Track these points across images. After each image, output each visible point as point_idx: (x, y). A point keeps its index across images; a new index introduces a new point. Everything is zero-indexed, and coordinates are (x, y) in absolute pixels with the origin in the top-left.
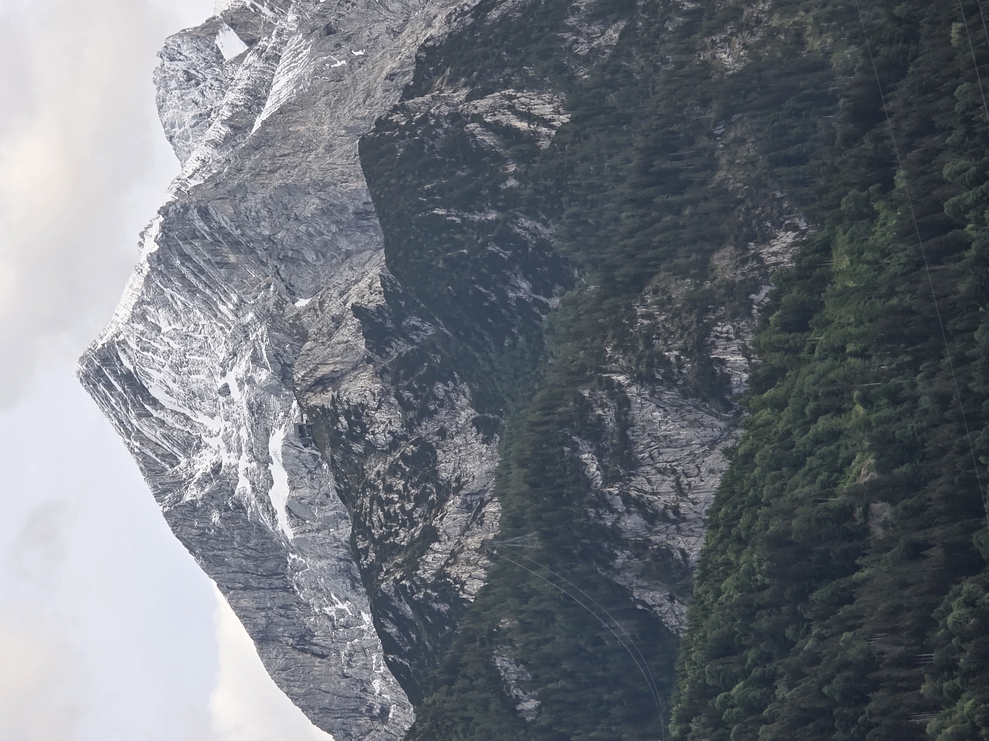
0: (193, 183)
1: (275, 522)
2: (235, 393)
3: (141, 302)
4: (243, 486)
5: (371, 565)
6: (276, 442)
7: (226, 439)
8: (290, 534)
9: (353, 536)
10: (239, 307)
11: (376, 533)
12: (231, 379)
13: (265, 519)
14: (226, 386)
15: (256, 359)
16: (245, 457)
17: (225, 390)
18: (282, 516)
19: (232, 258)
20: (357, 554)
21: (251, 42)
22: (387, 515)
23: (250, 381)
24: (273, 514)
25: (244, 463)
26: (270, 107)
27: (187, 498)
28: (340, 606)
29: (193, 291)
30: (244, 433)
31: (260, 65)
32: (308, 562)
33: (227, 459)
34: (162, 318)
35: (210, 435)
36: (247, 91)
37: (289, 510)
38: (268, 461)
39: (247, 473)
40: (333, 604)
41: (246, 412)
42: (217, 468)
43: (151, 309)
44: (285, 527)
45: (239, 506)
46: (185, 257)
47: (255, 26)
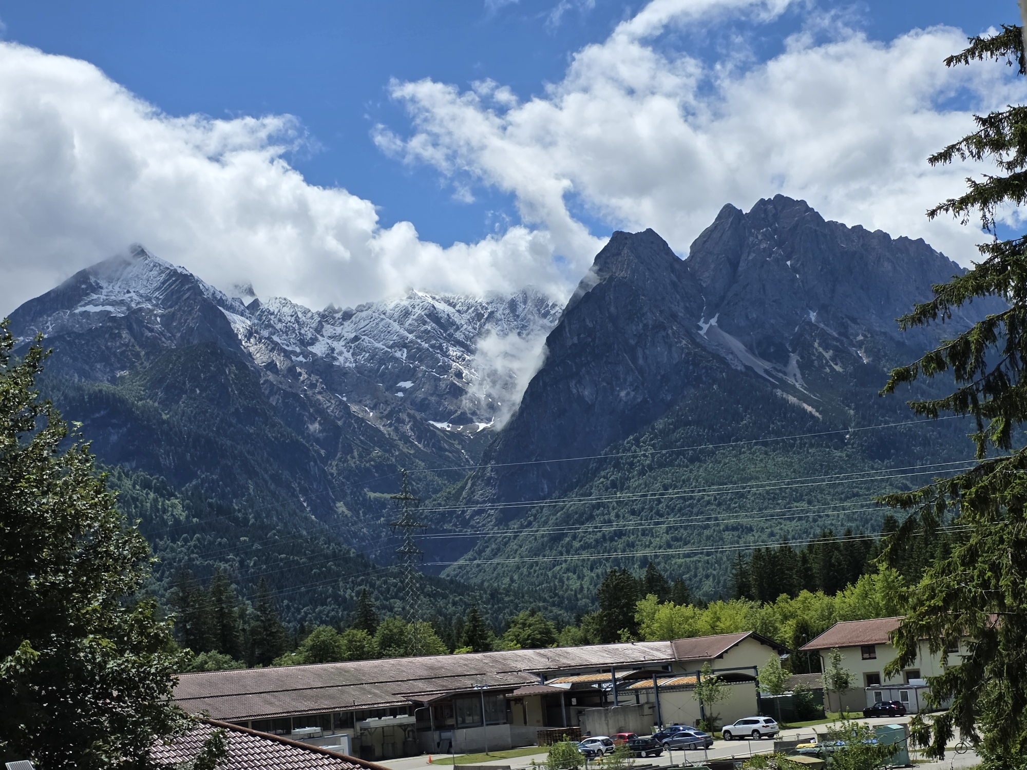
0: (201, 285)
1: (81, 306)
2: (128, 295)
3: (160, 265)
4: (95, 296)
5: (65, 338)
6: (109, 308)
7: (111, 291)
8: (77, 311)
9: (75, 333)
10: (157, 298)
11: (77, 341)
12: (132, 294)
13: (83, 303)
14: (130, 292)
15: (139, 303)
16: (105, 297)
17: (128, 292)
18: (83, 309)
19: (174, 297)
20: (69, 334)
21: (248, 308)
22: (83, 345)
23: (132, 301)
24: (84, 306)
25: (103, 297)
26: (226, 312)
27: (91, 277)
28: (50, 327)
29: (163, 283)
30: (113, 297)
31: (240, 310)
32: (67, 317)
33: (104, 291)
34: (155, 273)
35: (113, 286)
36: (231, 305)
37: (85, 311)
38: (103, 306)
39: (99, 298)
40: (51, 325)
41: (121, 299)
42: (101, 288)
43: (158, 269)
44: (79, 310)
45: (87, 294)
46: (175, 281)
47: (253, 309)
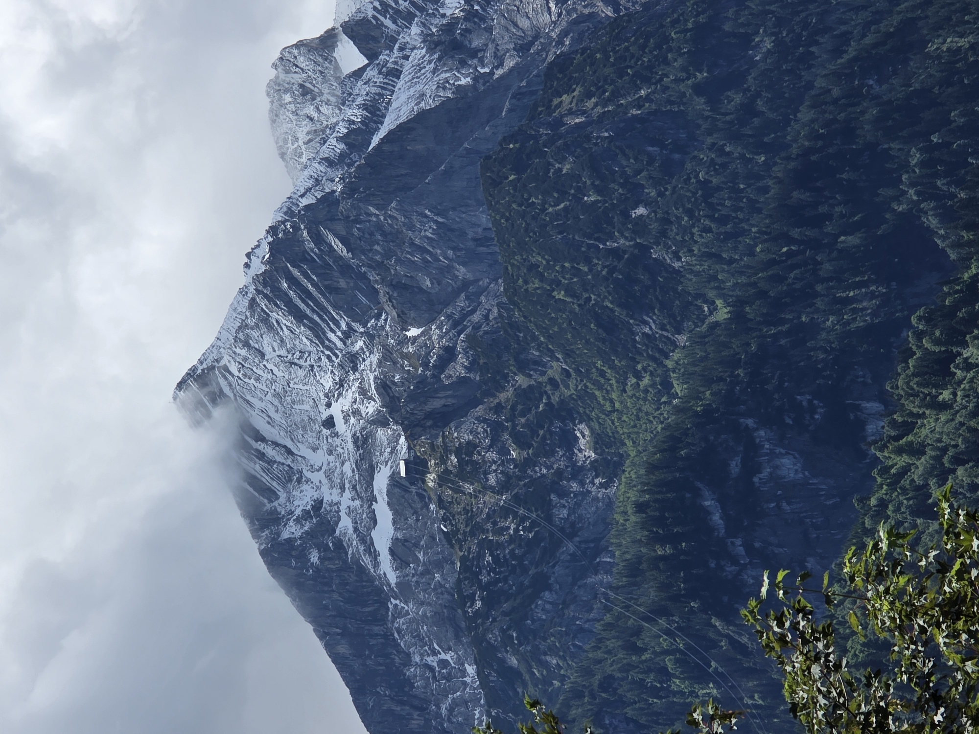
0: (304, 202)
1: (376, 564)
2: (340, 426)
3: (243, 327)
4: (346, 524)
5: (477, 613)
6: (381, 481)
7: (329, 475)
8: (392, 577)
9: (459, 581)
10: (347, 335)
11: (484, 579)
12: (336, 410)
13: (366, 560)
14: (331, 418)
15: (363, 392)
16: (348, 494)
17: (329, 423)
18: (385, 558)
19: (342, 283)
20: (463, 601)
21: (372, 56)
22: (496, 559)
23: (356, 413)
24: (374, 555)
25: (346, 500)
26: (388, 125)
27: (285, 535)
28: (443, 656)
29: (300, 317)
30: (348, 468)
31: (379, 79)
32: (410, 607)
33: (329, 495)
34: (267, 343)
35: (312, 469)
36: (365, 107)
37: (392, 551)
38: (373, 499)
39: (350, 511)
40: (434, 653)
41: (350, 446)
42: (318, 504)
43: (255, 334)
44: (387, 570)
45: (340, 545)
46: (293, 282)
47: (375, 40)
